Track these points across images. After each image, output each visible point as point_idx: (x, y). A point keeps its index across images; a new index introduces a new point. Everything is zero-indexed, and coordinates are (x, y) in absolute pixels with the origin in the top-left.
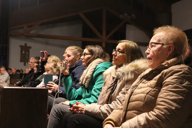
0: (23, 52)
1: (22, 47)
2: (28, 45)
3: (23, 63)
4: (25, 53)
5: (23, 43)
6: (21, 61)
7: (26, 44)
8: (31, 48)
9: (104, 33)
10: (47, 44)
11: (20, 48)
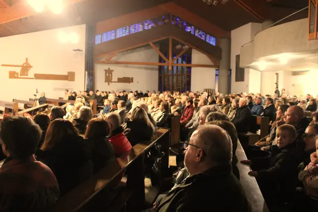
0: (107, 75)
1: (106, 71)
2: (111, 69)
3: (107, 83)
4: (109, 75)
5: (106, 67)
6: (106, 82)
7: (109, 68)
8: (113, 71)
9: (170, 58)
10: (127, 67)
11: (104, 72)
